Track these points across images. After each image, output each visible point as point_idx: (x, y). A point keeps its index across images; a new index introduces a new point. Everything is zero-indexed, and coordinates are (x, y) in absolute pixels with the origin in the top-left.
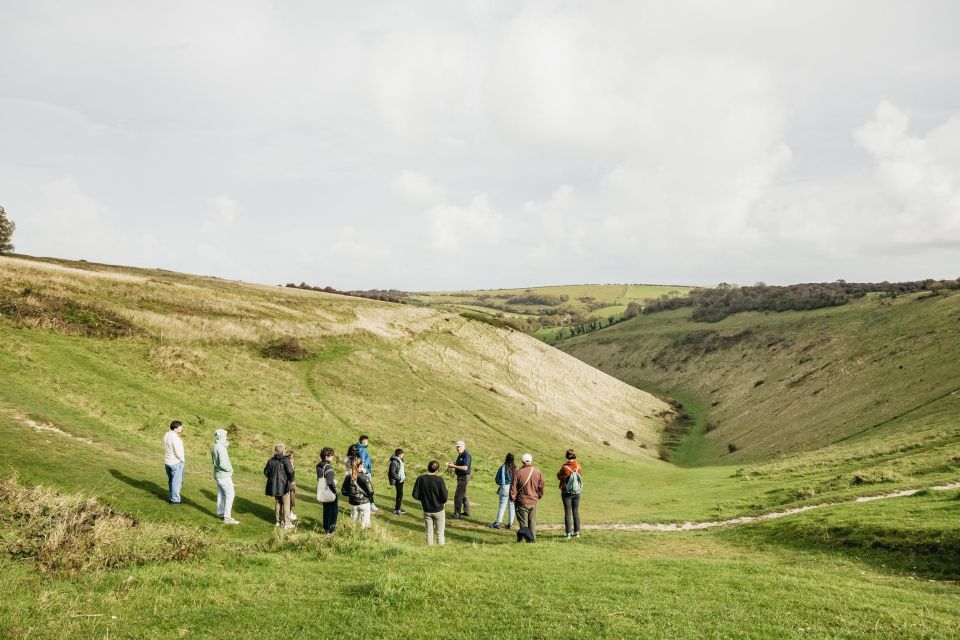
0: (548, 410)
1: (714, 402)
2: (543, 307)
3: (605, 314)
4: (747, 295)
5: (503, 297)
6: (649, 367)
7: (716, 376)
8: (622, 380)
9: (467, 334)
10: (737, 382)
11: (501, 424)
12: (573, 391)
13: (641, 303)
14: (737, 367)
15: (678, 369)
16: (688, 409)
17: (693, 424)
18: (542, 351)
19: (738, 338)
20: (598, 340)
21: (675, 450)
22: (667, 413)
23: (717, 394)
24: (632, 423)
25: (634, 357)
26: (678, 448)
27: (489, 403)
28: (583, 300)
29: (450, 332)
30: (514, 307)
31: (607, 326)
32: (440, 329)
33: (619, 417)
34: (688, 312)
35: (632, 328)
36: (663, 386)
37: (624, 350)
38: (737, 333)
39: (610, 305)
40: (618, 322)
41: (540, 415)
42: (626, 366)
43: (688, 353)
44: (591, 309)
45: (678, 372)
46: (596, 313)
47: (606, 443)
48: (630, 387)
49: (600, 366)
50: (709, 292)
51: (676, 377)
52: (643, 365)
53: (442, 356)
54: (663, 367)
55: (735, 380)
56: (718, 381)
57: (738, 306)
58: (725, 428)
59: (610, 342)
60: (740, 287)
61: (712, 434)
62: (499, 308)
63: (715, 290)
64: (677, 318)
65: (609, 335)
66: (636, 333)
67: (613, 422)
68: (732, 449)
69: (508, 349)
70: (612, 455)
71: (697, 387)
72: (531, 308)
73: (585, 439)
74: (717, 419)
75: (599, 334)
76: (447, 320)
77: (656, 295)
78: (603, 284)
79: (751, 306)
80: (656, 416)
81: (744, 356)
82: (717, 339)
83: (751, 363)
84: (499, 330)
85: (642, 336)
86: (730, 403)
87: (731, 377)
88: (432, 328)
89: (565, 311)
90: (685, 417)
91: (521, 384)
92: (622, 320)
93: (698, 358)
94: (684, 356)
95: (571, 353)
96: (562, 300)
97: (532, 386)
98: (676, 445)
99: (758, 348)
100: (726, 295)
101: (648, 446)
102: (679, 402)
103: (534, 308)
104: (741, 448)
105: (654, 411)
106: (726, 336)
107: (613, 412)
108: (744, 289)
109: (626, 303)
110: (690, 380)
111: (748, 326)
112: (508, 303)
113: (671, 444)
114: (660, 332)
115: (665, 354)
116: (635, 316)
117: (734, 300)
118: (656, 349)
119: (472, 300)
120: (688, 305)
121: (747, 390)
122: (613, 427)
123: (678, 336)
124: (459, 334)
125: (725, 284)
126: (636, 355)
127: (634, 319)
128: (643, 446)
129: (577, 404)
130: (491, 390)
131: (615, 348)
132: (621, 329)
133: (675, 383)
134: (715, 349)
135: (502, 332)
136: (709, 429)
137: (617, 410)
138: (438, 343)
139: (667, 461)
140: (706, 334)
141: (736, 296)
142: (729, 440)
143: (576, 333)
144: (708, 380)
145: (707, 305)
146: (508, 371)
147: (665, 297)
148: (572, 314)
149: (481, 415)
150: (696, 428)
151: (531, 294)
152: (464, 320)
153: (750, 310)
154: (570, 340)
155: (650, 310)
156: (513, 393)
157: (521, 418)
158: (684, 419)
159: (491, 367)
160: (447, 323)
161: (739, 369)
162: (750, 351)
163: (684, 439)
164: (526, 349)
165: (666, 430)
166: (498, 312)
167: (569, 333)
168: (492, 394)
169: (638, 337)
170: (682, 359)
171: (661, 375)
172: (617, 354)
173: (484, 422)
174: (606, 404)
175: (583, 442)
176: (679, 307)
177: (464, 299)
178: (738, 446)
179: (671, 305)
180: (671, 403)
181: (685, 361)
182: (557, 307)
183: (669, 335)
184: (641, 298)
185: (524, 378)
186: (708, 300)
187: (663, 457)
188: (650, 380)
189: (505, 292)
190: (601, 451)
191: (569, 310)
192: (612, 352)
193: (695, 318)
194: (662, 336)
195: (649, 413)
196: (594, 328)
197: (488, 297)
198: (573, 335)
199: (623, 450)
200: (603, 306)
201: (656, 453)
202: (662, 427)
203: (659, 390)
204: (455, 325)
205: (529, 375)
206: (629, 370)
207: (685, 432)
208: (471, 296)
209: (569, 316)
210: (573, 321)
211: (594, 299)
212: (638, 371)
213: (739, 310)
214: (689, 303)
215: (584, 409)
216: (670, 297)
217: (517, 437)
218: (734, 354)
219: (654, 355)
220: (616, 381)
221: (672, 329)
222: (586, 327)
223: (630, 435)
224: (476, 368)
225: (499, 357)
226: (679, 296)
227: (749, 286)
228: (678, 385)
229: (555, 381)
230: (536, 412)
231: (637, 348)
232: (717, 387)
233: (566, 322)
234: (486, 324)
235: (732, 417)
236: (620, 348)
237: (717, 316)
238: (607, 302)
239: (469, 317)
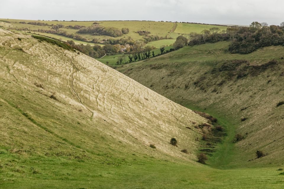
0: (104, 118)
1: (243, 117)
2: (107, 38)
3: (157, 45)
4: (274, 32)
5: (75, 28)
6: (191, 89)
7: (245, 97)
8: (170, 98)
9: (37, 52)
10: (262, 103)
11: (49, 122)
12: (128, 104)
13: (188, 37)
14: (263, 90)
15: (215, 91)
16: (221, 123)
17: (225, 135)
18: (104, 71)
19: (264, 68)
20: (151, 66)
21: (211, 155)
22: (205, 125)
23: (245, 112)
24: (176, 131)
25: (180, 80)
26: (213, 153)
27: (44, 105)
28: (140, 33)
29: (21, 50)
30: (83, 36)
31: (159, 55)
32: (12, 46)
33: (164, 126)
34: (225, 45)
35: (180, 57)
36: (202, 104)
37: (171, 74)
38: (264, 63)
39: (162, 38)
40: (168, 52)
41: (94, 121)
42: (173, 87)
43: (223, 78)
44: (147, 41)
45: (215, 93)
46: (151, 44)
47: (152, 146)
48: (175, 104)
49: (151, 87)
50: (243, 30)
51: (213, 97)
52: (187, 87)
53: (10, 67)
54: (202, 89)
55: (260, 101)
56: (247, 101)
57: (267, 41)
58: (252, 138)
59: (161, 68)
60: (269, 26)
61: (241, 143)
62: (70, 36)
63: (248, 28)
64: (216, 50)
65: (160, 62)
66: (181, 61)
67: (161, 131)
68: (260, 155)
69: (74, 67)
70: (156, 155)
71: (229, 105)
72: (97, 37)
73: (134, 142)
74: (245, 131)
75: (152, 61)
76: (20, 39)
77: (199, 31)
78: (157, 21)
79: (277, 41)
80: (196, 127)
81: (269, 81)
82: (247, 68)
83: (274, 88)
84: (66, 51)
85: (187, 63)
86: (256, 118)
87: (257, 98)
88: (4, 44)
89: (125, 42)
90: (219, 129)
91: (83, 96)
92: (172, 50)
93: (231, 82)
94: (220, 81)
95: (128, 75)
96: (124, 32)
97: (92, 98)
98: (212, 151)
99: (281, 75)
100: (257, 31)
101: (188, 151)
102: (214, 117)
103: (100, 38)
104: (267, 154)
105: (194, 123)
106: (255, 65)
107: (161, 122)
108: (272, 27)
109: (175, 37)
110: (223, 100)
111: (273, 58)
112: (78, 32)
113: (207, 150)
114: (201, 61)
115: (205, 78)
116: (182, 47)
117: (263, 36)
118: (197, 74)
119: (46, 28)
120: (225, 40)
121: (271, 109)
122: (160, 135)
123: (216, 64)
124: (30, 51)
125: (257, 23)
126: (181, 79)
127: (181, 50)
128: (184, 151)
129: (130, 115)
130: (52, 97)
131: (164, 72)
132: (170, 57)
133: (212, 102)
134: (245, 75)
135: (69, 54)
136: (239, 138)
137: (164, 121)
138: (7, 58)
139: (204, 163)
140: (238, 63)
141: (265, 33)
142: (256, 148)
143: (133, 59)
144: (239, 100)
145: (241, 40)
146: (72, 85)
147: (207, 32)
148: (131, 44)
149: (30, 113)
150: (227, 138)
151: (97, 26)
152: (35, 40)
153: (276, 45)
154: (128, 65)
155: (194, 43)
156: (73, 102)
157: (73, 120)
158: (219, 131)
159: (57, 80)
160: (19, 42)
161: (265, 92)
162: (274, 78)
163: (218, 147)
164: (89, 68)
165: (204, 139)
166: (70, 39)
167: (127, 59)
168: (52, 101)
169: (184, 64)
170: (218, 83)
171: (201, 96)
172: (166, 77)
173: (32, 120)
174: (155, 116)
175: (131, 143)
176: (219, 41)
177: (41, 28)
178: (264, 153)
179: (212, 39)
180: (207, 118)
181: (221, 84)
182: (119, 38)
183: (209, 64)
184: (187, 33)
185: (86, 91)
186: (242, 35)
187: (201, 160)
188: (191, 99)
189: (77, 24)
190: (148, 152)
191: (129, 41)
192: (162, 75)
193: (231, 50)
194: (203, 64)
195: (190, 125)
196: (148, 56)
197: (61, 26)
198: (131, 61)
199: (167, 153)
200: (156, 39)
201: (194, 157)
202: (200, 136)
203: (198, 107)
204: (26, 44)
205: (90, 89)
206: (175, 90)
207: (219, 141)
208: (47, 25)
209: (128, 46)
210: (131, 50)
211: (149, 33)
212: (182, 92)
213: (268, 45)
214: (226, 38)
215: (136, 119)
216: (211, 33)
217: (64, 135)
218: (261, 80)
219: (195, 80)
220: (164, 98)
221: (211, 58)
222: (142, 55)
223: (173, 142)
224: (43, 81)
225: (65, 73)
226: (219, 32)
227: (276, 25)
228: (214, 104)
229: (113, 95)
230: (91, 118)
231: (182, 73)
232: (245, 106)
233: (126, 51)
234: (55, 46)
235: (257, 130)
236: (168, 72)
237: (248, 50)
238: (160, 36)
239: (41, 39)
